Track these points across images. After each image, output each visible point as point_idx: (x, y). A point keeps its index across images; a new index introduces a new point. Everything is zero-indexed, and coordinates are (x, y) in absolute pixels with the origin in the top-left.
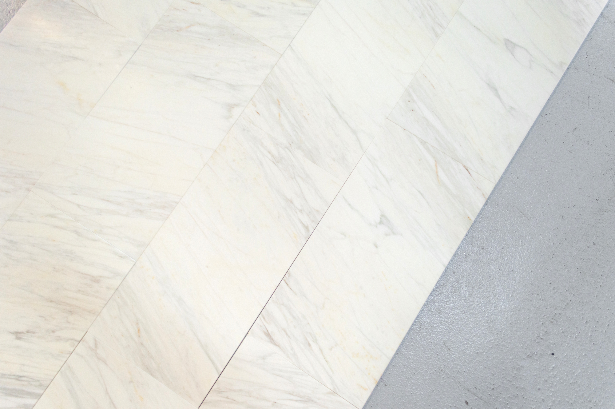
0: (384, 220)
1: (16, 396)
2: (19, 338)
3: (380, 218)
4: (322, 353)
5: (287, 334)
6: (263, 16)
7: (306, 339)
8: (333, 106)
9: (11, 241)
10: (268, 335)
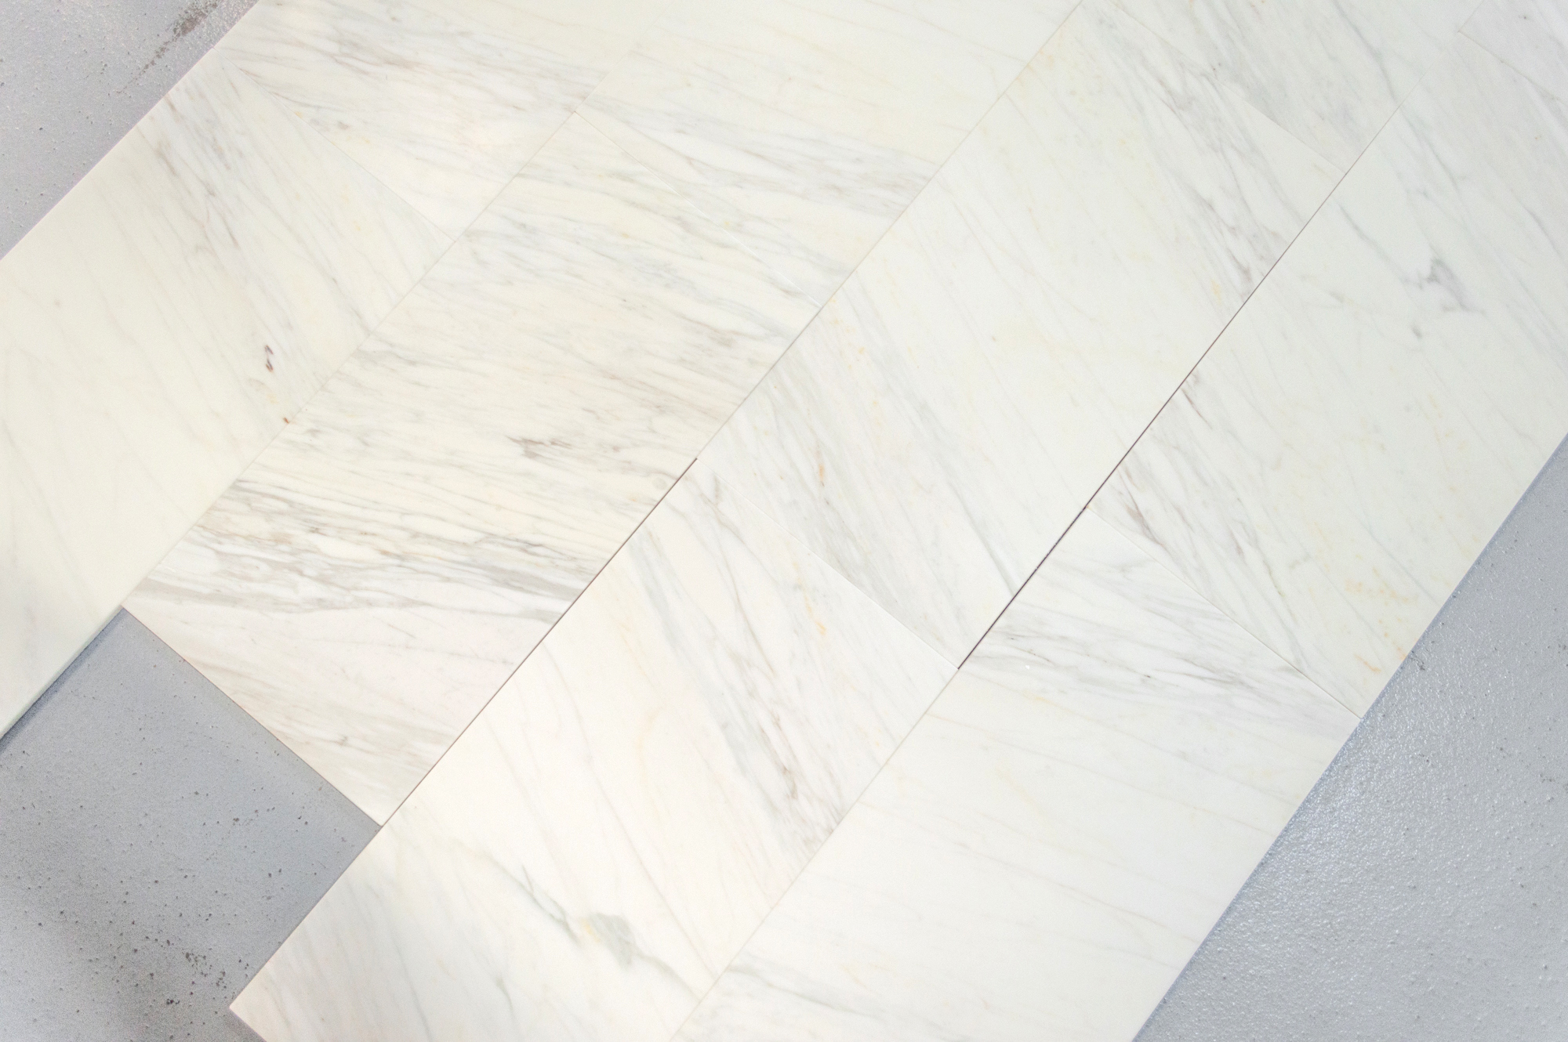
0: (1439, 272)
1: (521, 589)
2: (531, 455)
3: (1432, 268)
4: (1270, 573)
5: (1184, 519)
7: (1232, 535)
9: (523, 226)
10: (1137, 515)
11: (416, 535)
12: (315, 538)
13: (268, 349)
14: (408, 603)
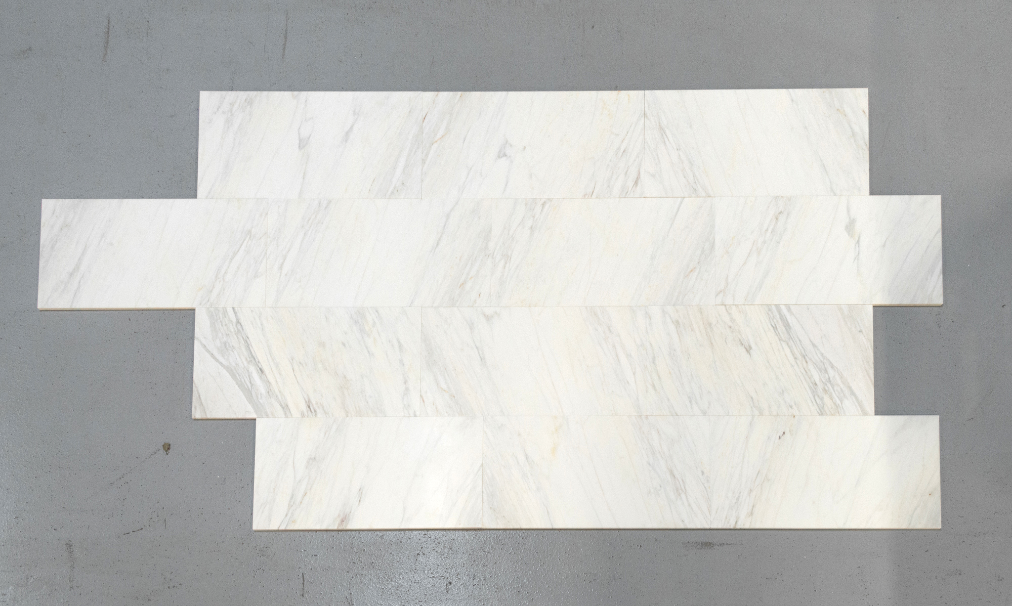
0: (502, 154)
1: (787, 321)
2: (750, 348)
3: (502, 157)
4: (624, 139)
6: (399, 342)
7: (621, 156)
8: (438, 244)
9: (690, 401)
10: (636, 183)
11: (795, 358)
12: (818, 382)
13: (780, 438)
14: (814, 345)
